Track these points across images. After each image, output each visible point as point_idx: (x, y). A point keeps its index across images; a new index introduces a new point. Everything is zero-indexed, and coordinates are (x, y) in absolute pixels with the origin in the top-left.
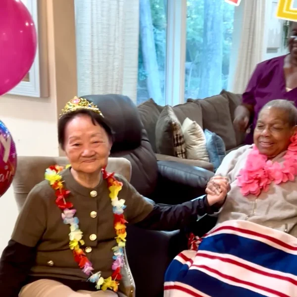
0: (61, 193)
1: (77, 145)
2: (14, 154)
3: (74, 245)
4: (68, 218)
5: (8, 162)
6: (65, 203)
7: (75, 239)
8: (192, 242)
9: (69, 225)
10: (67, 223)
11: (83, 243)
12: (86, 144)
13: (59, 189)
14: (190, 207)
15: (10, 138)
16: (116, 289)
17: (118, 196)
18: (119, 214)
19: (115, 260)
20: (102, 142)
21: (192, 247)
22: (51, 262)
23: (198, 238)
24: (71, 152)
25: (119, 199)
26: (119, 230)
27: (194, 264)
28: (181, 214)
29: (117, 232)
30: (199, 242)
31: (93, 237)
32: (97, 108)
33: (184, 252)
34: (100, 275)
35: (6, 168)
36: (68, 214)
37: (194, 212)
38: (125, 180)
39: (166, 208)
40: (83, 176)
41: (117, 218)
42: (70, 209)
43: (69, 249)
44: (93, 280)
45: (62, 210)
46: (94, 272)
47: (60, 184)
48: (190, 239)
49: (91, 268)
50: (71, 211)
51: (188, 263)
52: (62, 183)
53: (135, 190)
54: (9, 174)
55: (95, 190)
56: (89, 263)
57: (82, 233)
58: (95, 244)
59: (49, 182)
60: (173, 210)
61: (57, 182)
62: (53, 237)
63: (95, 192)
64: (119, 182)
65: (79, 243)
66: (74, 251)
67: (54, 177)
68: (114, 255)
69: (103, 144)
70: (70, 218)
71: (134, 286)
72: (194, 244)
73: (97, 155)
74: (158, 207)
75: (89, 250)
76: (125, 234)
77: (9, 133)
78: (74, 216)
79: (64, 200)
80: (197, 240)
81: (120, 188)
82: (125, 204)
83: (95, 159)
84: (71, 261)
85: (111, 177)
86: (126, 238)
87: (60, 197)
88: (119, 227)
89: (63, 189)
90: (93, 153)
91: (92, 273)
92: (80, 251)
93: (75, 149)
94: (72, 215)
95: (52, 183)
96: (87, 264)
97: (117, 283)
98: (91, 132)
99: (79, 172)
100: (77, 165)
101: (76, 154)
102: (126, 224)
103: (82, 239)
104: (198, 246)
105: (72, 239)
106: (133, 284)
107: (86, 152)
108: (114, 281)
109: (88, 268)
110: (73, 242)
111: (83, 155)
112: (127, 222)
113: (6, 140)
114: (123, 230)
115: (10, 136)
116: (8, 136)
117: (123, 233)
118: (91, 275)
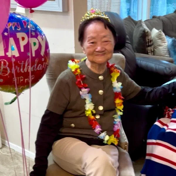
0: (79, 77)
1: (92, 43)
2: (48, 50)
3: (88, 113)
4: (84, 94)
5: (44, 55)
6: (82, 84)
7: (89, 109)
8: (167, 113)
9: (85, 99)
10: (83, 98)
11: (94, 112)
12: (99, 43)
13: (78, 74)
14: (167, 88)
15: (45, 39)
16: (116, 144)
17: (117, 80)
18: (118, 92)
19: (115, 124)
20: (110, 42)
21: (167, 116)
22: (73, 125)
23: (171, 109)
24: (88, 48)
25: (118, 82)
26: (118, 103)
27: (169, 128)
28: (161, 93)
29: (117, 105)
30: (172, 112)
31: (101, 108)
32: (108, 16)
33: (161, 120)
34: (106, 134)
35: (43, 60)
36: (84, 92)
37: (170, 91)
38: (121, 69)
39: (149, 90)
40: (94, 65)
41: (117, 95)
42: (86, 88)
43: (85, 116)
44: (101, 137)
45: (80, 89)
46: (102, 132)
47: (79, 71)
48: (165, 110)
49: (100, 129)
50: (86, 90)
51: (165, 127)
52: (80, 70)
53: (128, 76)
54: (45, 64)
55: (102, 75)
56: (99, 126)
57: (93, 105)
58: (102, 113)
59: (71, 70)
60: (155, 90)
61: (76, 70)
62: (74, 107)
63: (102, 76)
64: (118, 70)
65: (92, 112)
66: (88, 118)
67: (75, 66)
68: (115, 121)
69: (111, 43)
70: (86, 94)
71: (127, 142)
72: (168, 114)
73: (106, 51)
74: (144, 89)
75: (98, 117)
76: (122, 107)
77: (44, 35)
78: (88, 93)
79: (81, 82)
80: (170, 111)
81: (118, 74)
82: (122, 85)
83: (105, 54)
84: (87, 124)
85: (112, 66)
86: (123, 109)
87: (79, 80)
88: (118, 101)
89: (80, 74)
90: (104, 50)
91: (101, 132)
92: (92, 117)
93: (91, 46)
94: (87, 92)
95: (73, 70)
96: (98, 126)
97: (117, 140)
98: (103, 34)
99: (92, 62)
100: (91, 58)
101: (91, 50)
102: (122, 99)
103: (94, 109)
104: (171, 115)
105: (87, 109)
106: (127, 141)
107: (99, 48)
108: (115, 139)
109: (98, 129)
110: (88, 111)
111: (97, 50)
112: (124, 98)
113: (43, 39)
114: (120, 104)
115: (45, 36)
116: (44, 37)
117: (121, 105)
118: (100, 134)
